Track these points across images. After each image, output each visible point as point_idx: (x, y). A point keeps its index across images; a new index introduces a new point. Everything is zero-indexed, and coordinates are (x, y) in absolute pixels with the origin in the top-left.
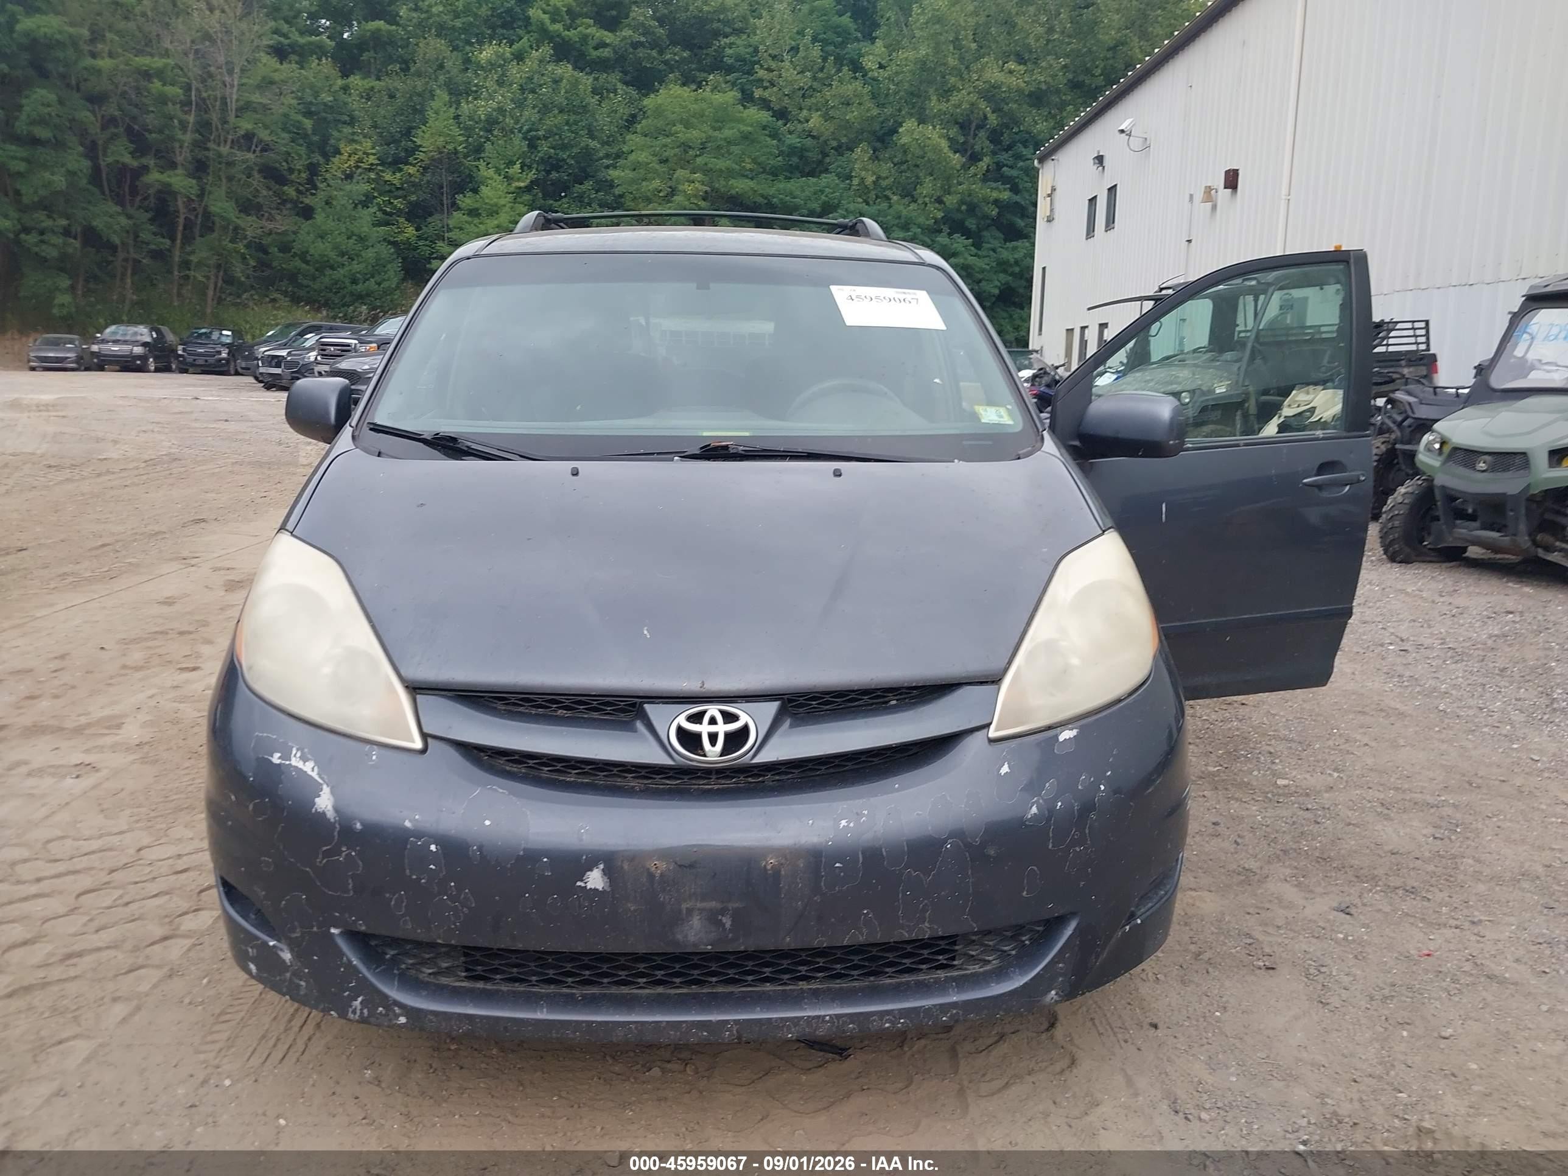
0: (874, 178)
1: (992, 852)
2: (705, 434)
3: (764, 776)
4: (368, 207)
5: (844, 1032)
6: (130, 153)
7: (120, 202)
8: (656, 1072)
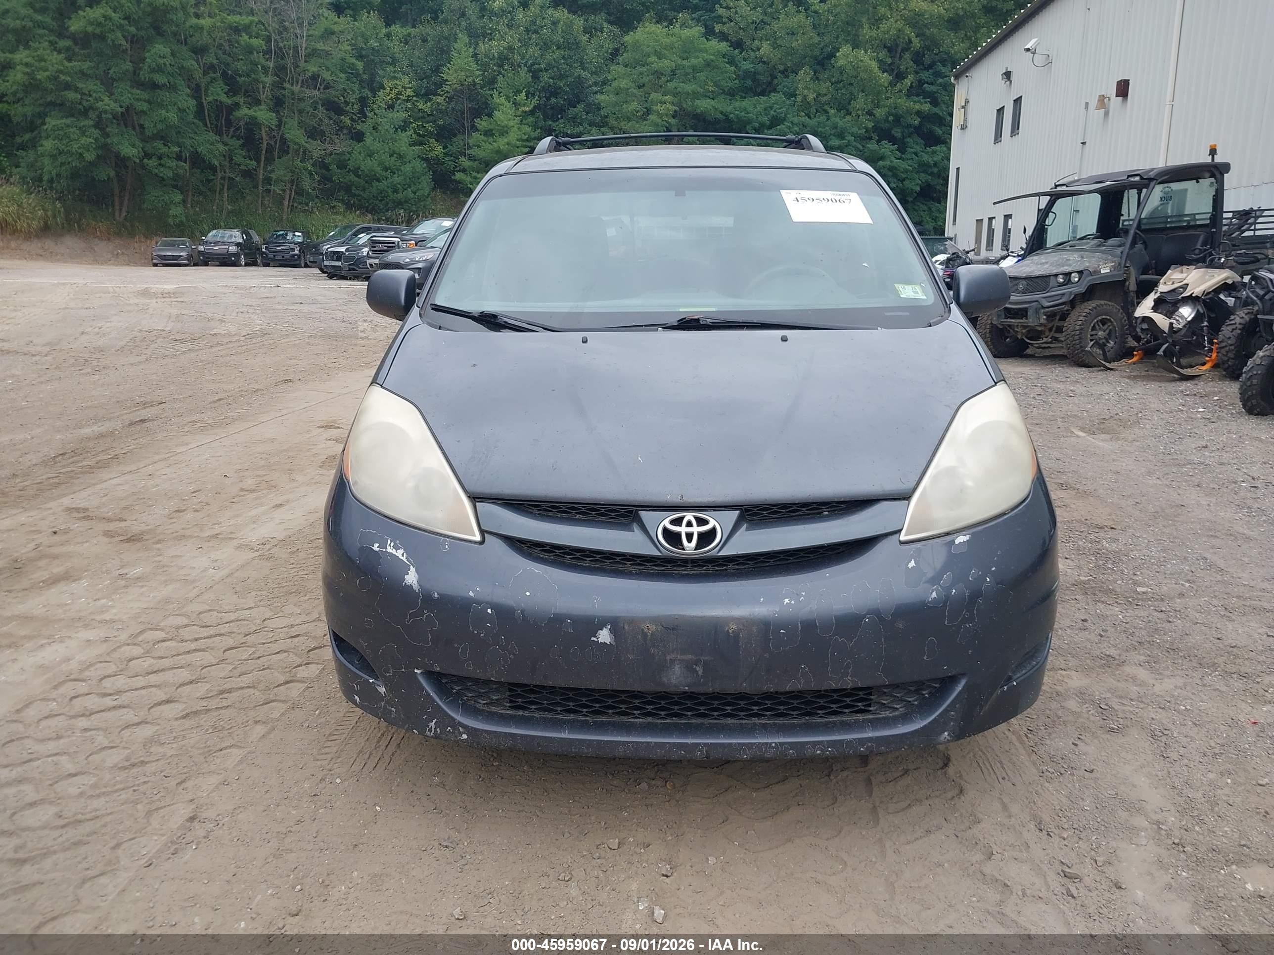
0: (815, 95)
1: (900, 625)
2: (681, 310)
3: (727, 565)
4: (406, 131)
5: (786, 756)
6: (225, 93)
7: (219, 132)
8: (644, 785)
